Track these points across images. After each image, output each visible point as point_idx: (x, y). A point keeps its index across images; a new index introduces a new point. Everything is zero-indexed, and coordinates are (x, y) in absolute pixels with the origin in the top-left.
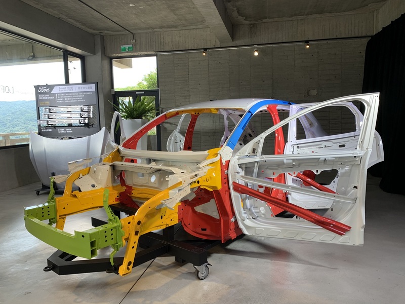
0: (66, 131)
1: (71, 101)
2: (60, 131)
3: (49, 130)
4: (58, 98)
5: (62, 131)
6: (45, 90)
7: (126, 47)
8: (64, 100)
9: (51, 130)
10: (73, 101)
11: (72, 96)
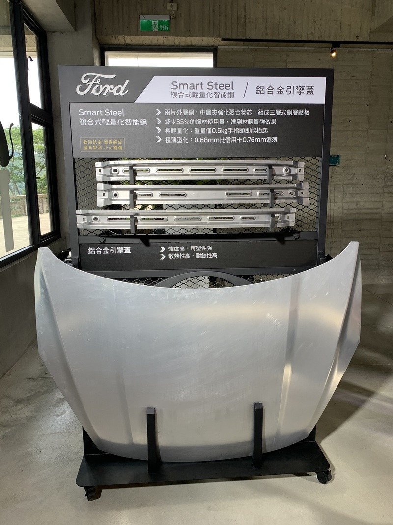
0: (193, 253)
1: (221, 140)
2: (167, 253)
3: (120, 250)
4: (163, 126)
5: (176, 252)
6: (108, 87)
7: (154, 20)
8: (191, 135)
9: (128, 250)
10: (228, 140)
11: (228, 118)
